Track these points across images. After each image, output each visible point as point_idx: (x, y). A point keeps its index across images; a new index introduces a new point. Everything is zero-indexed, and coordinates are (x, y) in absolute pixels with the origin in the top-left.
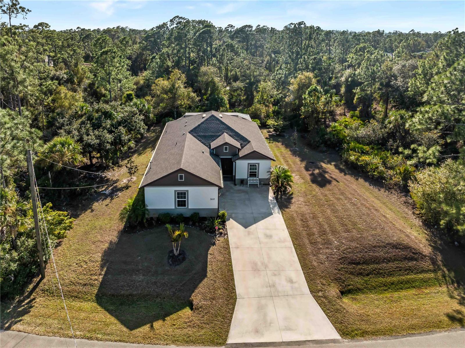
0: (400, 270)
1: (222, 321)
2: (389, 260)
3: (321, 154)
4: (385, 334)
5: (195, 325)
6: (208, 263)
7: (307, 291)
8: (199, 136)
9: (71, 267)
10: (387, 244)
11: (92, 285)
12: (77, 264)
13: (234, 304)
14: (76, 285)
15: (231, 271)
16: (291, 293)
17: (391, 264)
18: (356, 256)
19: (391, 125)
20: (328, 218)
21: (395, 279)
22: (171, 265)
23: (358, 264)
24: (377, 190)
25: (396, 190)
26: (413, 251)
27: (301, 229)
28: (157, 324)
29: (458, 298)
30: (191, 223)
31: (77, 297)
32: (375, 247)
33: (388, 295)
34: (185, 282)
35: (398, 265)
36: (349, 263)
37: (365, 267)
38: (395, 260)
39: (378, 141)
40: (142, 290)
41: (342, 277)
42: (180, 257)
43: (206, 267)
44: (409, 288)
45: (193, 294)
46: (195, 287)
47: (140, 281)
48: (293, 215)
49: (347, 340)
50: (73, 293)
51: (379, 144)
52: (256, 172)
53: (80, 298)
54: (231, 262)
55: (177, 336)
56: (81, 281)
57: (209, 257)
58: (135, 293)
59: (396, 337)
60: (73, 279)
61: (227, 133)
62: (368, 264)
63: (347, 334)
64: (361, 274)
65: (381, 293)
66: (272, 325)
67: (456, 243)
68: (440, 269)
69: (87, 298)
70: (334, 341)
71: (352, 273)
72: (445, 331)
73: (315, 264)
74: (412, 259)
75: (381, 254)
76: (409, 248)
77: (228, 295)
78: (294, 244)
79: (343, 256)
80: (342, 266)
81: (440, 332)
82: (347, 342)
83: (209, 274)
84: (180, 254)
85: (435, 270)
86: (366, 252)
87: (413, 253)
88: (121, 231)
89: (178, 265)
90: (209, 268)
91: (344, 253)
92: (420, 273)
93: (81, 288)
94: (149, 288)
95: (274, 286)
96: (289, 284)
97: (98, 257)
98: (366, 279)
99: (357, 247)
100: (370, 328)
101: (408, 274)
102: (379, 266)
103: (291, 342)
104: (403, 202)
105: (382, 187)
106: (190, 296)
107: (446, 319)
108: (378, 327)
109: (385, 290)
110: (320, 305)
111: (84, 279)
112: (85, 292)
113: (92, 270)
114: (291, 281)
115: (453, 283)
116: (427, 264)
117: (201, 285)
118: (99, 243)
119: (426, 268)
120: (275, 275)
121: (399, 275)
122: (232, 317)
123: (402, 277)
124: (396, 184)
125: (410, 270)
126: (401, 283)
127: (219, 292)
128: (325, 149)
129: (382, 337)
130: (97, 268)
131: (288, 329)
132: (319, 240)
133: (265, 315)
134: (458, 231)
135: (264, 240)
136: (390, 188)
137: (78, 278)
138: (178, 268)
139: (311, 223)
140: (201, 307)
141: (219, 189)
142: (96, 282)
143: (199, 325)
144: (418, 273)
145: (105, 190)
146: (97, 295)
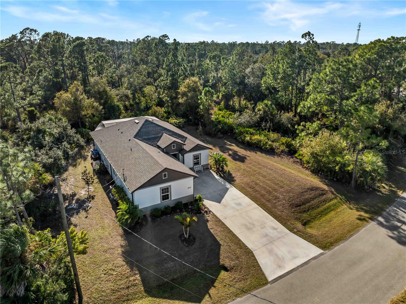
0: (321, 203)
1: (255, 270)
2: (313, 199)
3: (221, 140)
4: (341, 240)
5: (240, 279)
6: (215, 235)
7: (288, 231)
8: (144, 139)
9: (102, 279)
10: (307, 189)
11: (135, 285)
12: (105, 274)
13: (253, 256)
14: (120, 291)
15: (234, 235)
16: (280, 236)
17: (315, 201)
18: (297, 201)
19: (261, 112)
20: (264, 182)
21: (321, 209)
22: (187, 246)
23: (300, 206)
24: (272, 158)
25: (284, 155)
26: (321, 189)
27: (254, 193)
28: (212, 291)
29: (355, 208)
30: (178, 211)
31: (129, 300)
32: (302, 193)
33: (324, 219)
34: (207, 254)
35: (319, 200)
36: (296, 206)
37: (304, 206)
38: (316, 197)
39: (255, 124)
40: (180, 273)
41: (297, 216)
42: (191, 238)
43: (215, 238)
44: (330, 211)
45: (221, 260)
46: (218, 254)
47: (173, 267)
48: (241, 186)
49: (327, 251)
50: (122, 298)
51: (256, 127)
52: (198, 161)
53: (132, 299)
54: (230, 230)
55: (235, 291)
56: (122, 286)
57: (212, 231)
58: (175, 277)
59: (346, 239)
60: (112, 287)
61: (166, 133)
62: (305, 204)
63: (325, 248)
64: (305, 211)
65: (320, 219)
66: (284, 259)
67: (335, 179)
68: (337, 196)
69: (138, 297)
70: (322, 254)
71: (300, 212)
72: (363, 228)
73: (279, 213)
74: (323, 194)
75: (307, 196)
76: (318, 188)
77: (245, 252)
78: (258, 205)
79: (290, 204)
80: (293, 210)
81: (361, 229)
82: (329, 253)
83: (221, 242)
84: (189, 236)
85: (335, 197)
86: (300, 197)
87: (322, 191)
88: (124, 234)
89: (193, 244)
90: (218, 239)
91: (290, 202)
92: (330, 201)
93: (126, 291)
94: (184, 269)
95: (267, 235)
96: (275, 231)
97: (120, 261)
98: (309, 213)
99: (294, 196)
100: (332, 240)
101: (325, 204)
102: (311, 204)
103: (302, 264)
104: (293, 162)
105: (275, 155)
106: (219, 263)
107: (358, 221)
108: (335, 237)
109: (321, 217)
110: (300, 237)
111: (123, 283)
112: (133, 293)
113: (125, 274)
114: (275, 229)
115: (346, 202)
116: (330, 196)
117: (221, 252)
118: (111, 251)
119: (331, 198)
120: (263, 228)
121: (322, 206)
122: (258, 264)
123: (324, 206)
124: (282, 151)
125: (325, 201)
126: (326, 210)
127: (238, 252)
128: (221, 135)
129: (341, 242)
130: (128, 271)
131: (295, 258)
132: (271, 198)
133: (277, 255)
134: (349, 170)
135: (238, 208)
136: (280, 155)
137: (117, 285)
138: (194, 246)
139: (257, 188)
140: (234, 266)
141: (194, 178)
142: (137, 281)
143: (243, 279)
144: (329, 202)
145: (69, 205)
146: (146, 291)
